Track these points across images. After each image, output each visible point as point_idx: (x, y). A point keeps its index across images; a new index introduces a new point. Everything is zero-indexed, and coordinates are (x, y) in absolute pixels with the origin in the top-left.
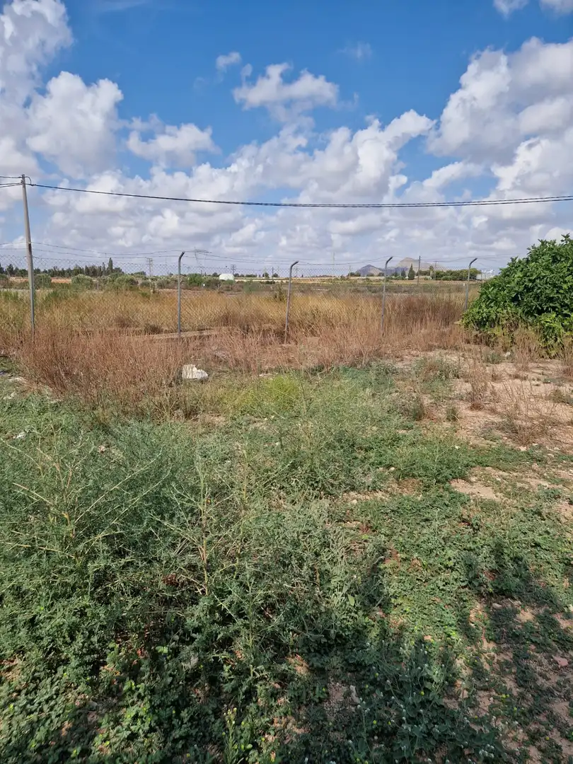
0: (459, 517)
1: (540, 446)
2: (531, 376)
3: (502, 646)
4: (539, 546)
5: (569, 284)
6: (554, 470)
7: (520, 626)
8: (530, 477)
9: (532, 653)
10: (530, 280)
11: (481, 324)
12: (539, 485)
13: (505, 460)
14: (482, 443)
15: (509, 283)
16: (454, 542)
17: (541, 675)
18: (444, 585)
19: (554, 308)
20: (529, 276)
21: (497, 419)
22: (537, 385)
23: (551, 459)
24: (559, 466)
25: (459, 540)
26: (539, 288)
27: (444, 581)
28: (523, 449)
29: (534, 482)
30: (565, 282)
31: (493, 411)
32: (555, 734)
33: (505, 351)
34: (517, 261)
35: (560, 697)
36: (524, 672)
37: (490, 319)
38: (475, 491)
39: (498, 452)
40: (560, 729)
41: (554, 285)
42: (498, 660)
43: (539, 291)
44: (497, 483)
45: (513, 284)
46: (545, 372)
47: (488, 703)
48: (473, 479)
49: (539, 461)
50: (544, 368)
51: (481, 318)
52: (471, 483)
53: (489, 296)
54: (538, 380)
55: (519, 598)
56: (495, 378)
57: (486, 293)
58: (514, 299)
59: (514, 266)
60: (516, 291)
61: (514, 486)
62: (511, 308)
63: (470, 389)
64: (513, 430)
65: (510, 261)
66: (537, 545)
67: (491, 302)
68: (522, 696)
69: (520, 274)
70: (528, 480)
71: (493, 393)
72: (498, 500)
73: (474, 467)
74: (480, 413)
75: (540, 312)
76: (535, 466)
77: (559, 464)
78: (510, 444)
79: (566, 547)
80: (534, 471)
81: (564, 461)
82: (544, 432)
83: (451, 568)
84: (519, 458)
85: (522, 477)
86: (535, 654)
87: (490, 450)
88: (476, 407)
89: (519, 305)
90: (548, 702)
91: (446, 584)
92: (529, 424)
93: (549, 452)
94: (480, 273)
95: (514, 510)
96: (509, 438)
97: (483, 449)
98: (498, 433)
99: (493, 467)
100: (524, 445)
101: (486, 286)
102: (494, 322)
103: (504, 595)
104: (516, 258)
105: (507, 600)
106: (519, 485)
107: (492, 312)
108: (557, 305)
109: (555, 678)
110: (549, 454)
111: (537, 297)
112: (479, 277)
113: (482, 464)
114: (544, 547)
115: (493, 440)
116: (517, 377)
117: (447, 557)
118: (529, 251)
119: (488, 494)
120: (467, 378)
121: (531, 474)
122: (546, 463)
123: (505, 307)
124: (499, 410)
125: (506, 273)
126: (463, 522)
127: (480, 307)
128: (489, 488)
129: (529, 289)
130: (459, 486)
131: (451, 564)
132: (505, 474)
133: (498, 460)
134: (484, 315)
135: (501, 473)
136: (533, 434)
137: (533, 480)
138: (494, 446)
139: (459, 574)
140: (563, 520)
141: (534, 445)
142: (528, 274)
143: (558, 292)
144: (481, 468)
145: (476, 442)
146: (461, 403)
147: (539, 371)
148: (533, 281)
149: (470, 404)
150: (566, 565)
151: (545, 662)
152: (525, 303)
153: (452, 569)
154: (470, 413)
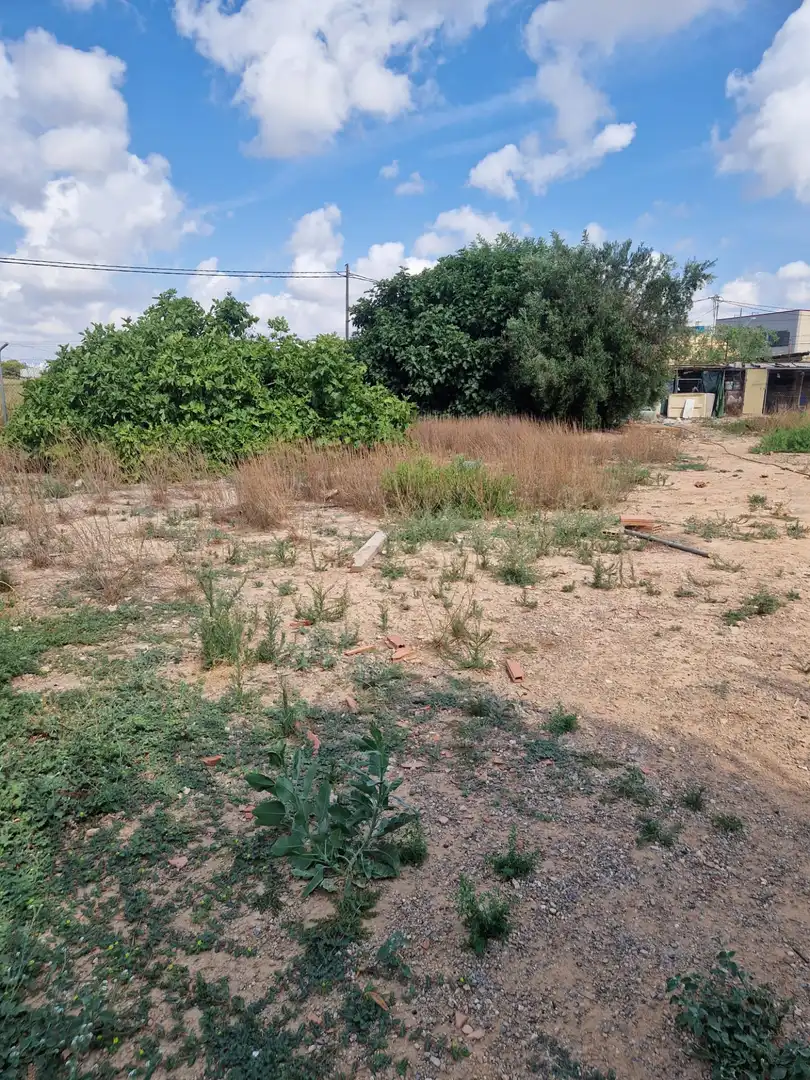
0: (28, 730)
1: (133, 601)
2: (113, 508)
3: (104, 883)
4: (143, 729)
5: (140, 384)
6: (154, 626)
7: (126, 843)
8: (126, 643)
9: (143, 871)
10: (89, 378)
11: (32, 442)
12: (136, 650)
13: (90, 630)
14: (54, 614)
15: (62, 382)
16: (23, 769)
17: (157, 892)
18: (11, 839)
19: (128, 416)
20: (86, 372)
21: (73, 576)
22: (123, 520)
23: (151, 612)
24: (160, 619)
25: (30, 764)
26: (104, 389)
27: (9, 833)
28: (112, 608)
29: (130, 649)
30: (135, 382)
31: (67, 566)
32: (178, 957)
33: (75, 477)
34: (69, 349)
35: (181, 907)
36: (135, 901)
37: (46, 434)
38: (50, 684)
39: (79, 621)
40: (184, 948)
41: (122, 385)
42: (99, 904)
43: (103, 392)
44: (81, 663)
45: (68, 383)
46: (131, 502)
47: (91, 969)
48: (46, 669)
49: (135, 619)
50: (128, 497)
51: (30, 432)
52: (44, 675)
53: (37, 400)
54: (124, 513)
55: (122, 807)
56: (63, 518)
57: (31, 396)
58: (74, 405)
59: (66, 358)
60: (73, 393)
61: (105, 661)
62: (71, 417)
63: (27, 540)
64: (97, 586)
65: (60, 349)
66: (140, 728)
67: (41, 410)
68: (136, 934)
69: (74, 370)
70: (124, 647)
71: (63, 540)
72: (83, 687)
73: (46, 650)
74: (48, 571)
75: (112, 422)
76: (131, 627)
77: (159, 616)
78: (96, 605)
79: (175, 718)
80: (130, 633)
81: (166, 612)
82: (137, 581)
83: (20, 808)
84: (108, 621)
85: (115, 647)
86: (147, 869)
87: (68, 620)
88: (40, 564)
89: (81, 413)
90: (167, 922)
91: (15, 834)
92: (116, 574)
93: (145, 604)
94: (25, 367)
95: (107, 694)
96: (93, 597)
97: (57, 622)
98: (76, 595)
99: (74, 644)
100: (113, 602)
101: (28, 385)
102: (51, 439)
103: (101, 812)
104: (67, 346)
105: (107, 817)
106: (111, 658)
107: (46, 423)
108: (131, 411)
109: (173, 887)
110: (147, 607)
111: (103, 402)
112: (24, 373)
113: (59, 644)
114: (148, 728)
115: (71, 606)
116: (94, 512)
117: (12, 795)
118: (82, 337)
119: (69, 683)
120: (20, 523)
121: (126, 638)
122: (144, 619)
123: (63, 417)
124: (76, 561)
125: (57, 368)
126: (35, 735)
127: (27, 417)
128: (71, 675)
129: (91, 391)
130: (26, 686)
131: (18, 803)
132: (91, 648)
133: (80, 632)
134: (35, 428)
135: (86, 648)
136: (123, 586)
137: (130, 646)
138: (73, 613)
139: (32, 813)
140: (169, 685)
141: (126, 599)
142: (85, 369)
143: (128, 394)
144: (57, 649)
145: (46, 614)
146: (16, 561)
147: (125, 501)
148: (94, 379)
149: (30, 562)
150: (176, 740)
151: (160, 873)
152: (89, 410)
153: (23, 809)
154: (34, 574)
